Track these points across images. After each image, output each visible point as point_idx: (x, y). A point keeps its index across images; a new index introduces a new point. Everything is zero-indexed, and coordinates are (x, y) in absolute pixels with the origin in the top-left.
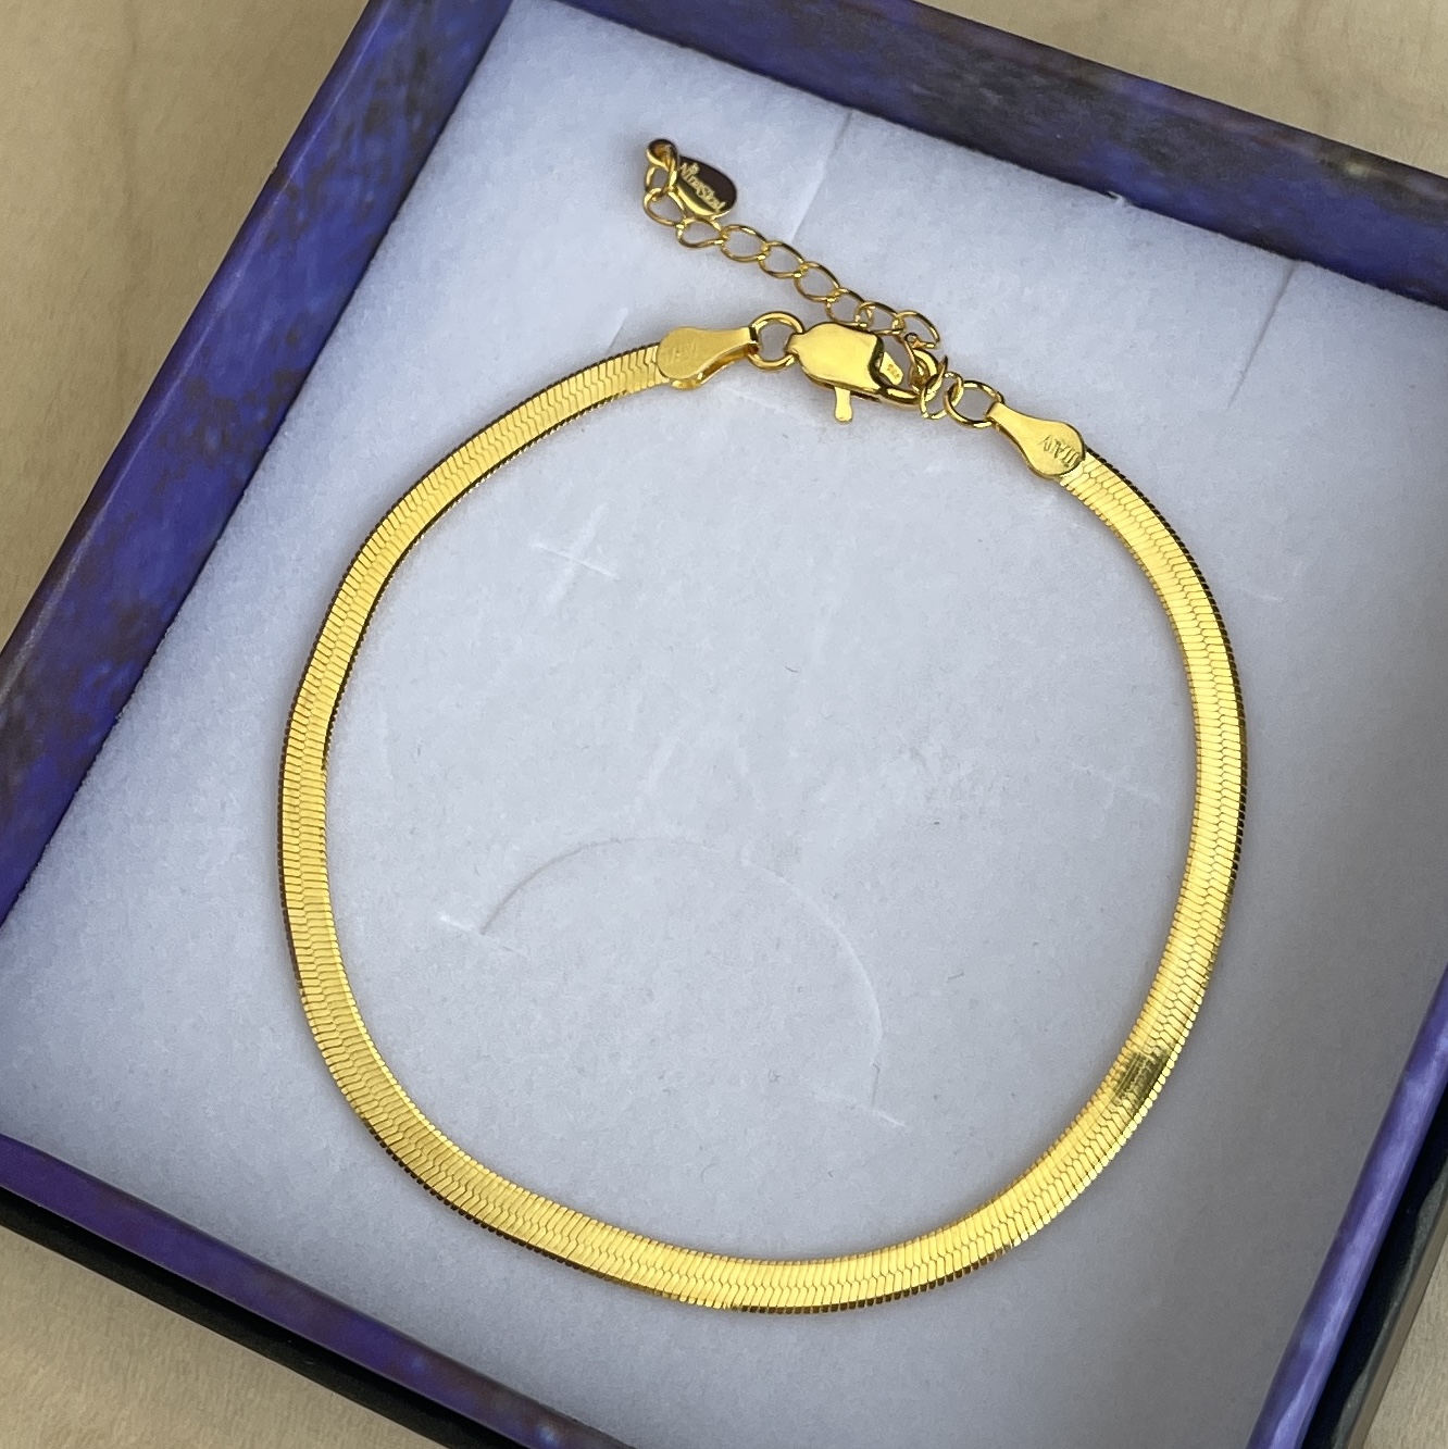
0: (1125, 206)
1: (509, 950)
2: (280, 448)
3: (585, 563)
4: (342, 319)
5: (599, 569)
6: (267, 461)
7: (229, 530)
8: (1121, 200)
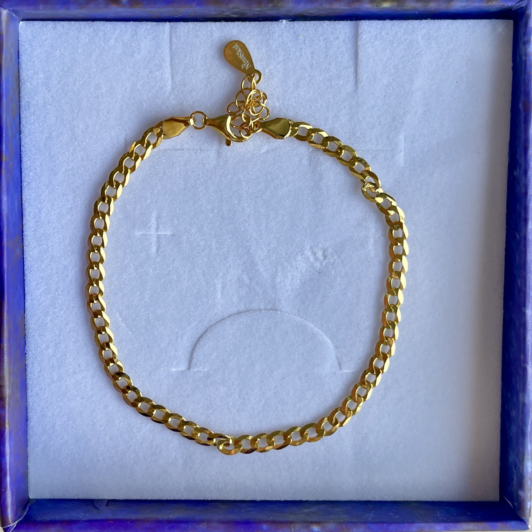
0: (287, 24)
1: (200, 371)
2: (28, 236)
3: (159, 233)
4: (23, 179)
5: (165, 233)
6: (26, 243)
7: (26, 272)
8: (284, 21)
